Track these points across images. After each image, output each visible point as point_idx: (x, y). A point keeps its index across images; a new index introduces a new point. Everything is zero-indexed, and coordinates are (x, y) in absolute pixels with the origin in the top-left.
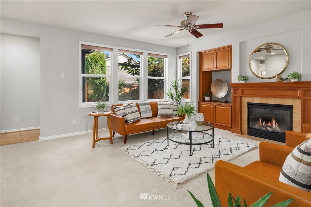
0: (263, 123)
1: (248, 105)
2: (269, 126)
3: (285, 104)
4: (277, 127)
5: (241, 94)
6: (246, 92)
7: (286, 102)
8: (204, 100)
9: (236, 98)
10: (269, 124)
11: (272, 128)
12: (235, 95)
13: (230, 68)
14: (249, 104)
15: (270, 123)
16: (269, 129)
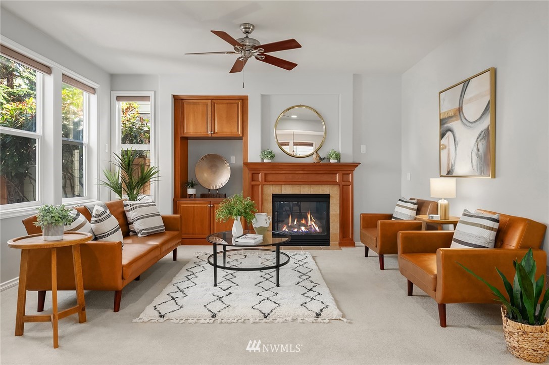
0: (294, 221)
1: (273, 197)
2: (303, 225)
3: (322, 193)
4: (313, 223)
5: (264, 181)
6: (270, 178)
7: (323, 190)
8: (184, 195)
9: (255, 188)
10: (303, 222)
11: (307, 226)
12: (253, 183)
13: (241, 136)
14: (275, 197)
15: (304, 220)
16: (303, 228)
